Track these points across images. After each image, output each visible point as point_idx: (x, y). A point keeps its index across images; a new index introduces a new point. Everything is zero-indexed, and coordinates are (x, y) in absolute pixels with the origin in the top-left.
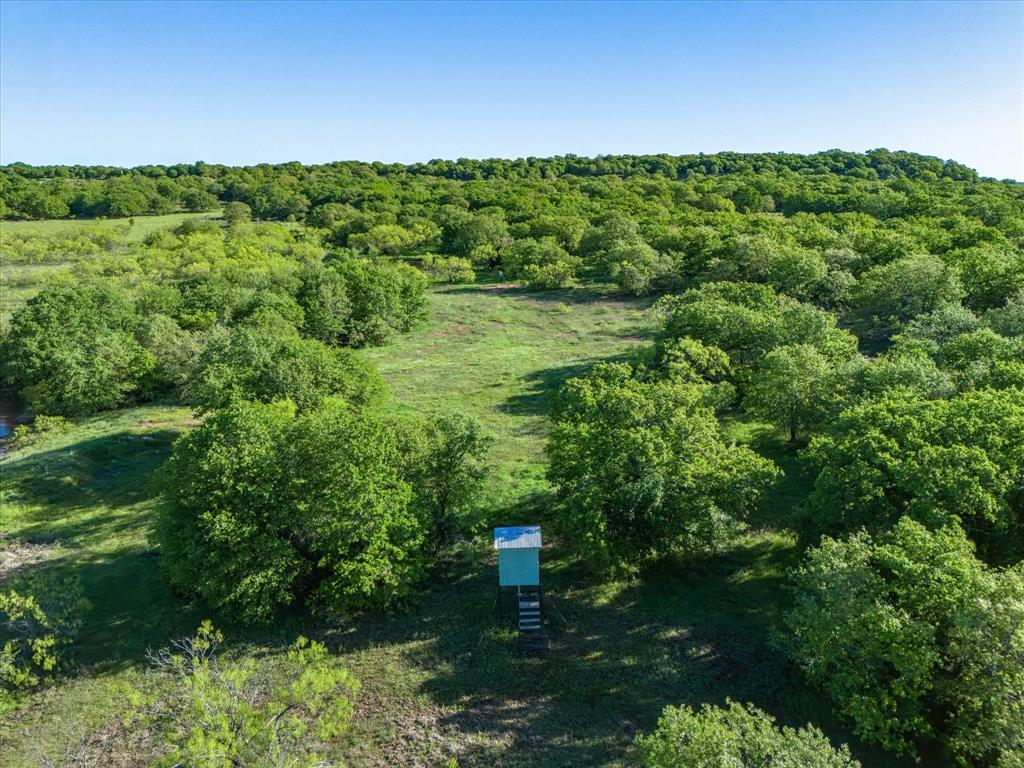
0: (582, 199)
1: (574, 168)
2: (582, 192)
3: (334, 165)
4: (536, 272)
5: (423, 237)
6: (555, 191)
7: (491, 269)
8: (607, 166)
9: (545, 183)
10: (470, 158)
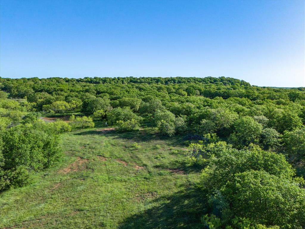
0: (137, 90)
1: (133, 81)
2: (136, 88)
3: (50, 79)
4: (122, 124)
5: (75, 105)
6: (127, 88)
7: (102, 120)
8: (143, 80)
9: (123, 85)
10: (98, 77)
